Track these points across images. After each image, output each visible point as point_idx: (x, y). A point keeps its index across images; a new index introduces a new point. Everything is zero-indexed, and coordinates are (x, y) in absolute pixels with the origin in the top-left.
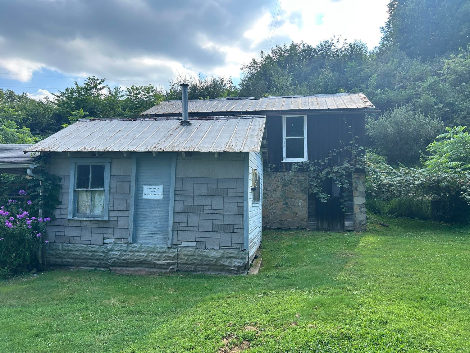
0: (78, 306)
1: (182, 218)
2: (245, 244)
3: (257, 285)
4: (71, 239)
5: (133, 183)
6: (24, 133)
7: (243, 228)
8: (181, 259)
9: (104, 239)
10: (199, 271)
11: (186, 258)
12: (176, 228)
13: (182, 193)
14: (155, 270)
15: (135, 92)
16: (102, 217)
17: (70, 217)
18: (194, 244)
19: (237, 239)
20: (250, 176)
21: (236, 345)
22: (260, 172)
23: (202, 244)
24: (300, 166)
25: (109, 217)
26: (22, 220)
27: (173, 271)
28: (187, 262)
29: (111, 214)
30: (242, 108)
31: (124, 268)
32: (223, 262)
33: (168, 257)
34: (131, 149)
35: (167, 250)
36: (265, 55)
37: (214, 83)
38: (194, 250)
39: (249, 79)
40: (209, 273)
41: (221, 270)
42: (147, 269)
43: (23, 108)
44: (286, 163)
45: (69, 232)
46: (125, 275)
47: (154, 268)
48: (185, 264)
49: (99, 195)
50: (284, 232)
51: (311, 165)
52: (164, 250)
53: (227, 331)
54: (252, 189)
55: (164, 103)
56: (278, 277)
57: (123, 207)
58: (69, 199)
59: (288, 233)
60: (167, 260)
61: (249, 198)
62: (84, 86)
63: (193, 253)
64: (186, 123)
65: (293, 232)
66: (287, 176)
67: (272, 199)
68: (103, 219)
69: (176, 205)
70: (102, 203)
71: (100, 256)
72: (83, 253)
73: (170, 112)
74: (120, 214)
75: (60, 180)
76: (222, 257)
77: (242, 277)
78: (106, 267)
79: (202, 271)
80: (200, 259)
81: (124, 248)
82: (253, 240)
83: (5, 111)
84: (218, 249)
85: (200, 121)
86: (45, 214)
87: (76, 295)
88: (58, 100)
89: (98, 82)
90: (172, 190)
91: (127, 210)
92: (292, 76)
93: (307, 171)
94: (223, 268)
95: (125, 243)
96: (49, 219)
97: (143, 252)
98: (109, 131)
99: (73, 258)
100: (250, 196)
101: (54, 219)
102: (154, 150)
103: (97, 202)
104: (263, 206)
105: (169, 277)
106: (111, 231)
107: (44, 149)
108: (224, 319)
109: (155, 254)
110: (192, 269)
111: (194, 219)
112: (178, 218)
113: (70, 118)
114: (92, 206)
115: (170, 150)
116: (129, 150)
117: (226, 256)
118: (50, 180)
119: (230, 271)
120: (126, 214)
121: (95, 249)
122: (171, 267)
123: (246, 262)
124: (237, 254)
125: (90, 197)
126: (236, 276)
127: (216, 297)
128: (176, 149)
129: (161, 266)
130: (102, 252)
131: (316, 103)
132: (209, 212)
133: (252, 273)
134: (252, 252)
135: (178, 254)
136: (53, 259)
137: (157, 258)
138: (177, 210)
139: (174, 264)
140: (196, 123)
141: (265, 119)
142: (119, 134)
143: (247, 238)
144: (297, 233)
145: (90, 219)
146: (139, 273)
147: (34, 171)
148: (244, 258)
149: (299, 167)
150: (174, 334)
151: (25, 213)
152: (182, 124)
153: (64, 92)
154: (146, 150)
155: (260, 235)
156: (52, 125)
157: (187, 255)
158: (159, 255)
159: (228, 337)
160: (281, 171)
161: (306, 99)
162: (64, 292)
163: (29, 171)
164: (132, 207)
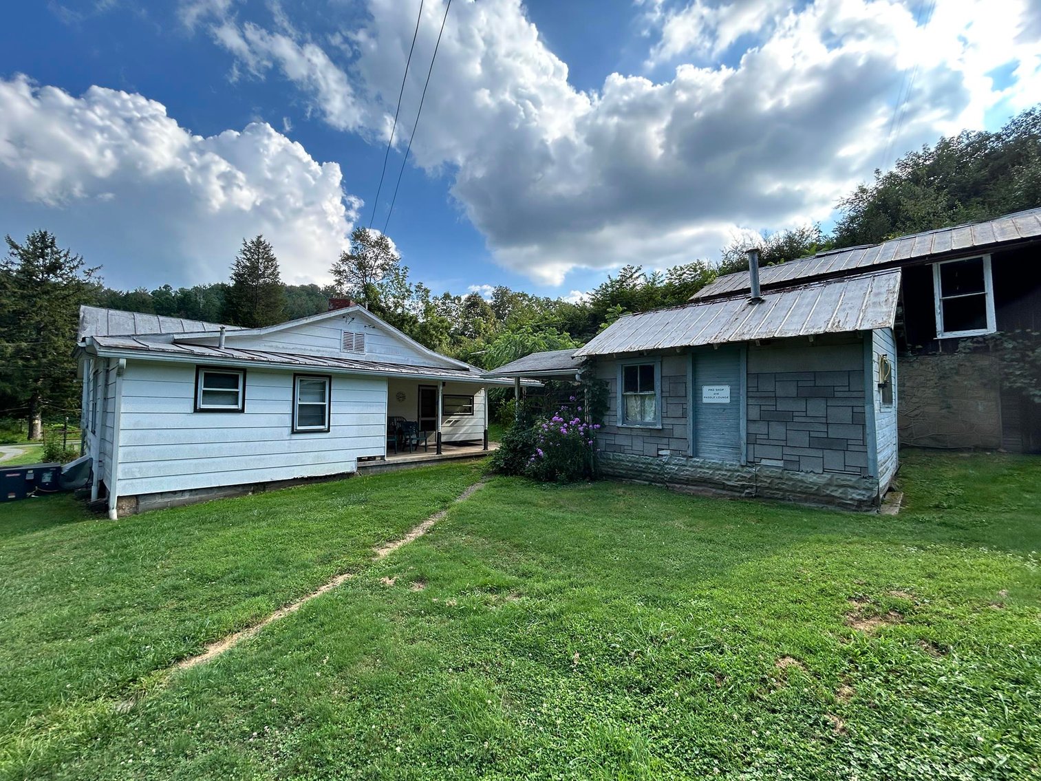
0: (639, 522)
1: (761, 428)
2: (871, 469)
3: (903, 533)
4: (622, 448)
5: (690, 385)
6: (564, 339)
7: (864, 445)
8: (761, 481)
9: (659, 450)
10: (789, 500)
11: (769, 481)
12: (752, 440)
13: (758, 394)
14: (724, 492)
15: (678, 273)
16: (655, 424)
17: (620, 425)
18: (780, 464)
19: (854, 460)
20: (876, 367)
21: (876, 614)
22: (891, 359)
23: (792, 464)
24: (978, 342)
25: (662, 425)
26: (575, 427)
27: (749, 496)
28: (770, 486)
29: (665, 422)
30: (846, 265)
31: (685, 486)
32: (831, 491)
33: (742, 477)
34: (685, 343)
35: (740, 469)
36: (884, 173)
37: (790, 239)
38: (780, 471)
39: (852, 219)
40: (806, 505)
41: (828, 503)
42: (714, 490)
43: (561, 313)
44: (943, 340)
45: (620, 440)
46: (686, 494)
47: (723, 489)
48: (767, 488)
49: (650, 399)
50: (945, 454)
51: (1004, 339)
52: (736, 468)
53: (856, 590)
54: (880, 386)
55: (718, 280)
56: (944, 524)
57: (679, 413)
58: (617, 405)
59: (955, 456)
60: (741, 481)
61: (874, 399)
62: (618, 278)
63: (779, 476)
64: (757, 301)
65: (966, 455)
66: (948, 361)
67: (914, 400)
68: (656, 427)
69: (750, 412)
70: (653, 409)
71: (654, 469)
72: (636, 465)
73: (729, 290)
74: (675, 422)
75: (607, 384)
76: (828, 485)
77: (870, 516)
78: (662, 483)
79: (794, 500)
80: (791, 483)
81: (683, 463)
82: (884, 463)
83: (546, 319)
84: (821, 472)
85: (778, 295)
86: (595, 421)
87: (634, 510)
88: (593, 299)
89: (633, 271)
90: (743, 391)
91: (684, 416)
92: (946, 195)
93: (997, 351)
94: (830, 500)
95: (684, 456)
96: (598, 426)
97: (708, 468)
98: (656, 325)
99: (625, 469)
100: (877, 397)
101: (603, 426)
102: (715, 341)
103: (647, 408)
104: (899, 412)
105: (746, 503)
106: (665, 441)
107: (590, 353)
108: (847, 572)
109: (724, 472)
110: (779, 496)
111: (778, 430)
112: (754, 428)
113: (607, 316)
114: (643, 413)
115: (738, 339)
116: (683, 344)
117: (835, 483)
118: (597, 384)
119: (844, 506)
120: (683, 421)
121: (649, 461)
122: (747, 491)
123: (875, 495)
124: (856, 482)
125: (639, 402)
126: (857, 515)
127: (825, 538)
128: (746, 338)
129: (732, 488)
130: (657, 465)
131: (1013, 228)
132: (803, 420)
133: (887, 513)
134: (884, 481)
135: (756, 475)
136: (605, 469)
137: (726, 477)
138: (750, 418)
139: (752, 487)
140: (771, 298)
141: (899, 275)
142: (668, 328)
143: (875, 460)
144: (976, 456)
145: (641, 427)
146: (704, 494)
147: (582, 376)
148: (871, 489)
149: (975, 345)
150: (768, 577)
151: (577, 419)
152: (750, 304)
153: (598, 288)
154: (705, 343)
155: (895, 456)
156: (589, 326)
157: (770, 477)
158: (729, 474)
159: (861, 600)
160: (935, 354)
161: (986, 226)
162: (621, 505)
163: (577, 377)
164: (690, 414)
